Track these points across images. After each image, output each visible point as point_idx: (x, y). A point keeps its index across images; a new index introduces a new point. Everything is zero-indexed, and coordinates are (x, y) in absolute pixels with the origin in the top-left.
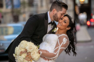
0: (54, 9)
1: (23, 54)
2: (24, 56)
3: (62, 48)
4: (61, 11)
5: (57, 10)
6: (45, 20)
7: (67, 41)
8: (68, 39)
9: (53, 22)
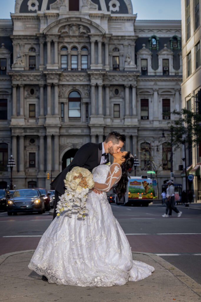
0: (110, 142)
1: (77, 179)
2: (78, 181)
3: (114, 177)
4: (118, 144)
5: (113, 143)
6: (99, 150)
7: (119, 170)
8: (120, 168)
9: (106, 154)
